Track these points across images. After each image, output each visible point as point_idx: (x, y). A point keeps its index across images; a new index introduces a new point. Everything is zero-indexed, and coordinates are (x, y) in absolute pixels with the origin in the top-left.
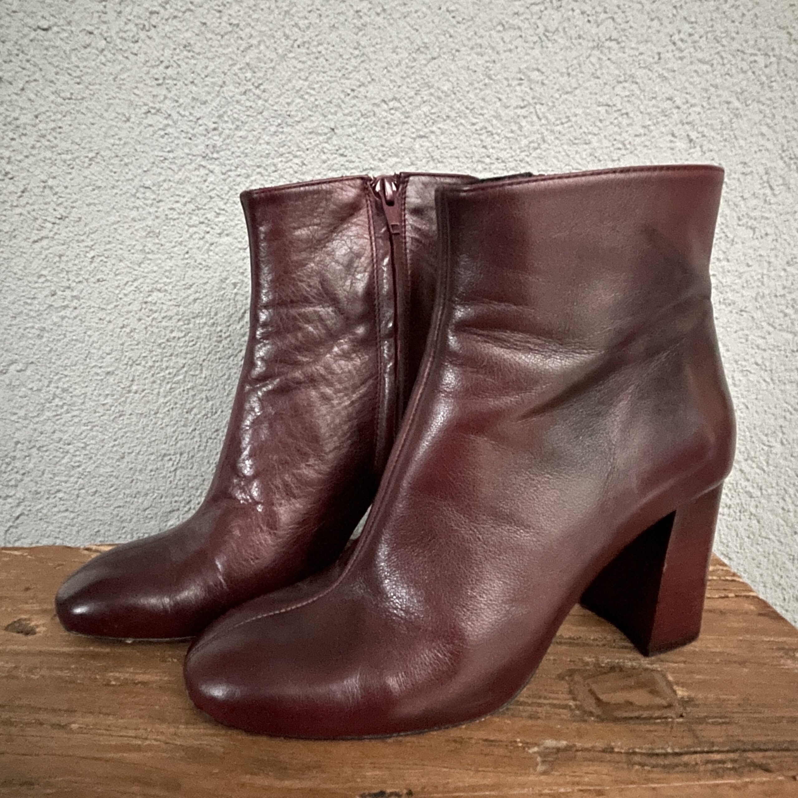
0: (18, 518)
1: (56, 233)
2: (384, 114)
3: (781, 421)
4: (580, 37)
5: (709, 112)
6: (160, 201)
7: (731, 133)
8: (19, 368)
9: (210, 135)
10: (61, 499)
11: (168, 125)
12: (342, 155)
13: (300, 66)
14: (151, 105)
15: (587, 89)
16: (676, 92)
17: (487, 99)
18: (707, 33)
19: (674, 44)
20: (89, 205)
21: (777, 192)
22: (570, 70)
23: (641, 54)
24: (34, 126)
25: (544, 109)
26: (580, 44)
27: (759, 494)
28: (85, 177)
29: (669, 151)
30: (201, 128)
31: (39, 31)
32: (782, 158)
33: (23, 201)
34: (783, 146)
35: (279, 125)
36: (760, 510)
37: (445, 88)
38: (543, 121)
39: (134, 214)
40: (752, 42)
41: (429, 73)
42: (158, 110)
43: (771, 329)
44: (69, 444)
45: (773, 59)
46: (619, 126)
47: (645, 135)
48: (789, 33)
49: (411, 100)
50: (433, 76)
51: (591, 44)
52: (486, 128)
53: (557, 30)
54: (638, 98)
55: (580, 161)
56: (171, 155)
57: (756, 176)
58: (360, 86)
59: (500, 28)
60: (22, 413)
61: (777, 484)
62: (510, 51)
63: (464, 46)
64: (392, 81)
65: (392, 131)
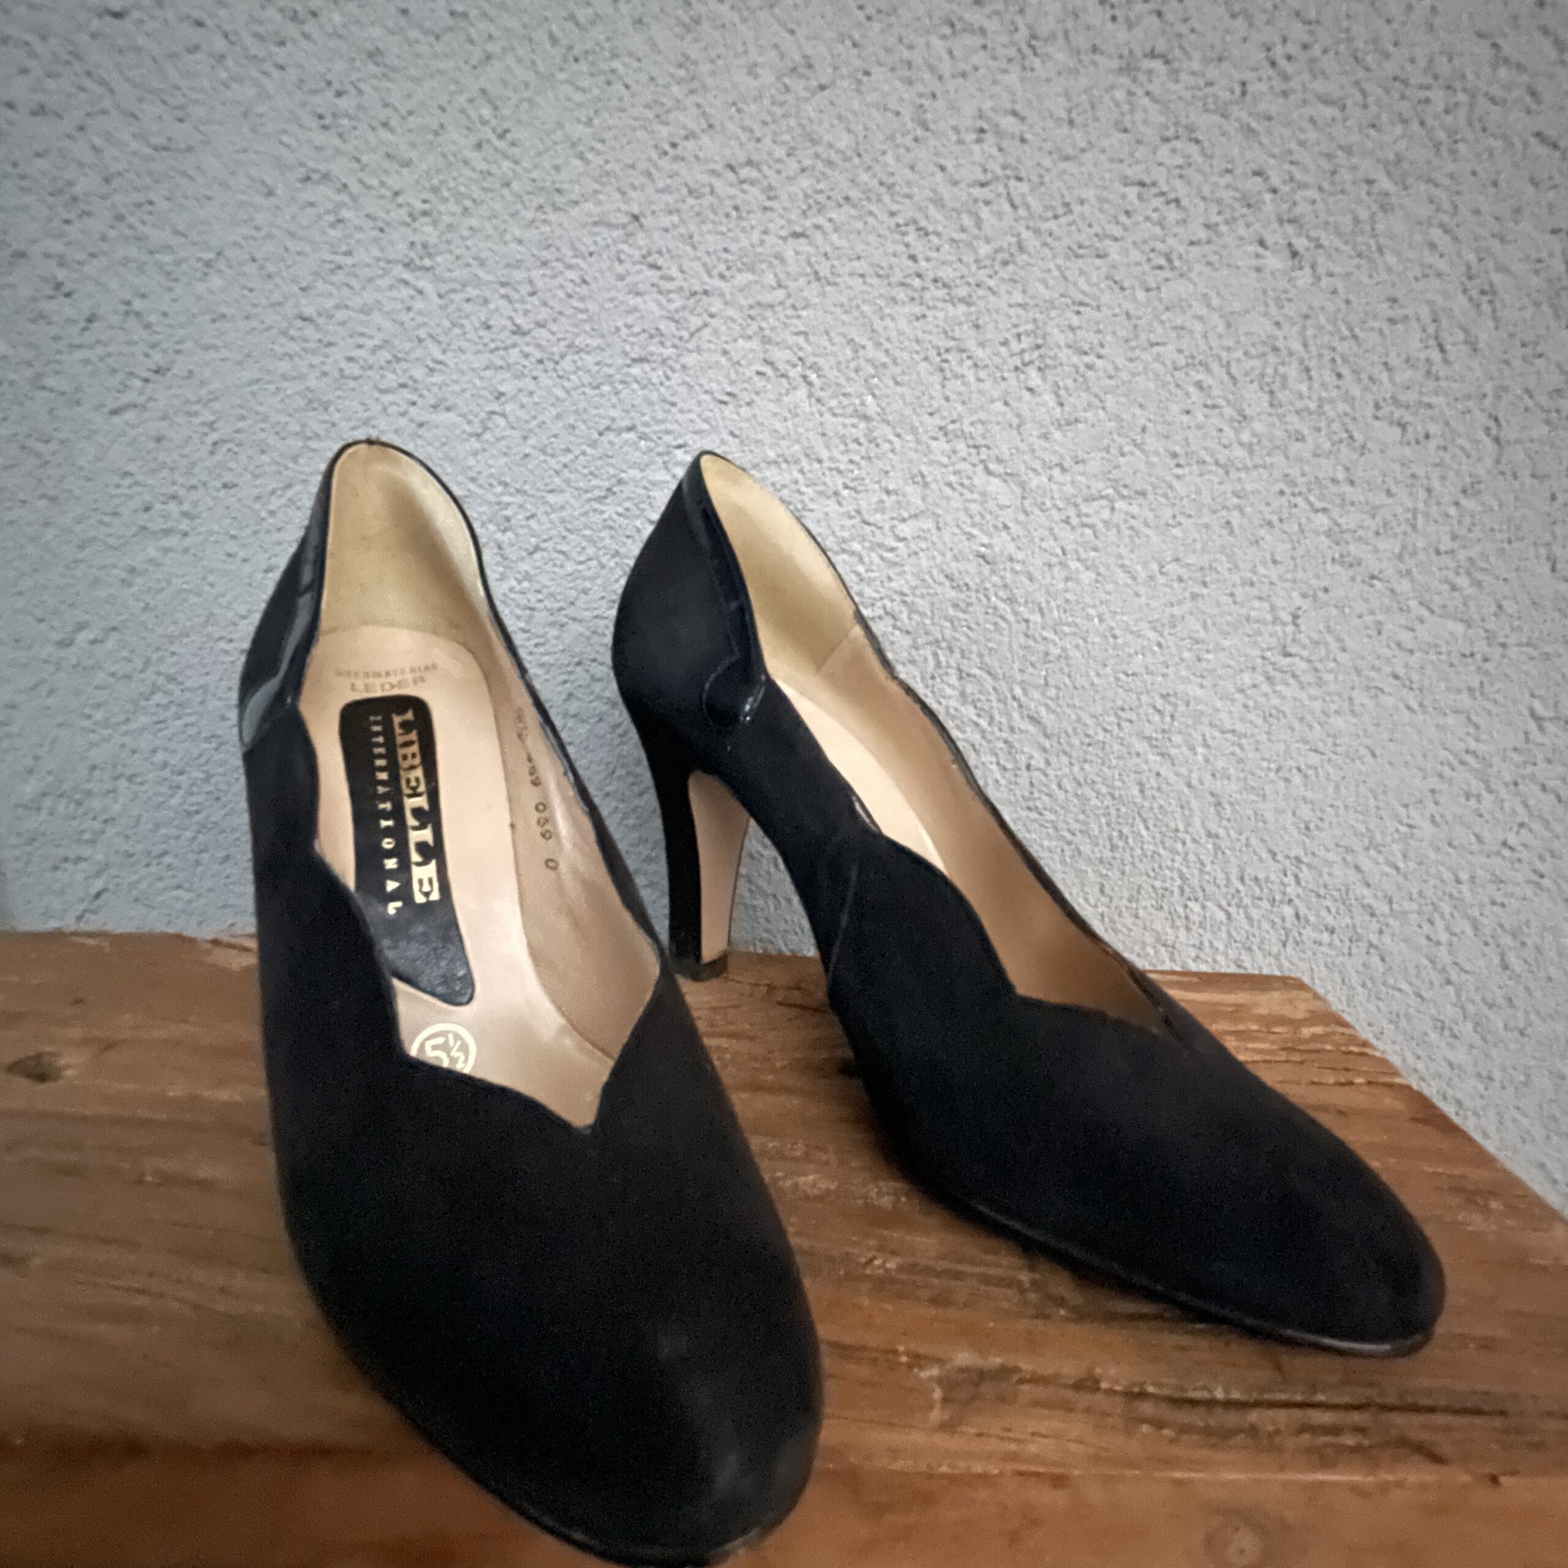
0: (98, 896)
1: (150, 399)
2: (732, 191)
3: (1433, 782)
4: (1095, 49)
5: (1331, 200)
6: (330, 344)
7: (1372, 242)
8: (92, 637)
9: (416, 225)
10: (169, 867)
11: (343, 205)
12: (655, 267)
13: (578, 97)
14: (312, 165)
15: (1104, 151)
16: (1272, 161)
17: (920, 166)
18: (1338, 42)
19: (1273, 64)
20: (207, 348)
21: (1452, 358)
22: (1074, 115)
23: (1210, 84)
24: (103, 197)
25: (1024, 187)
26: (1095, 64)
27: (1386, 909)
28: (199, 298)
29: (1253, 275)
30: (403, 212)
31: (108, 19)
32: (1465, 291)
33: (89, 337)
34: (1469, 267)
35: (540, 207)
36: (1387, 939)
37: (841, 145)
38: (1022, 212)
39: (284, 366)
40: (1422, 63)
41: (813, 115)
42: (326, 177)
43: (1425, 613)
44: (181, 773)
45: (1462, 97)
46: (1160, 224)
47: (1209, 242)
48: (1495, 46)
49: (778, 166)
50: (821, 122)
51: (1115, 64)
52: (915, 222)
53: (1053, 36)
54: (1199, 171)
55: (1085, 287)
56: (348, 261)
57: (1414, 324)
58: (686, 138)
59: (947, 30)
60: (99, 715)
61: (1420, 893)
62: (964, 75)
63: (880, 64)
64: (744, 128)
65: (744, 224)
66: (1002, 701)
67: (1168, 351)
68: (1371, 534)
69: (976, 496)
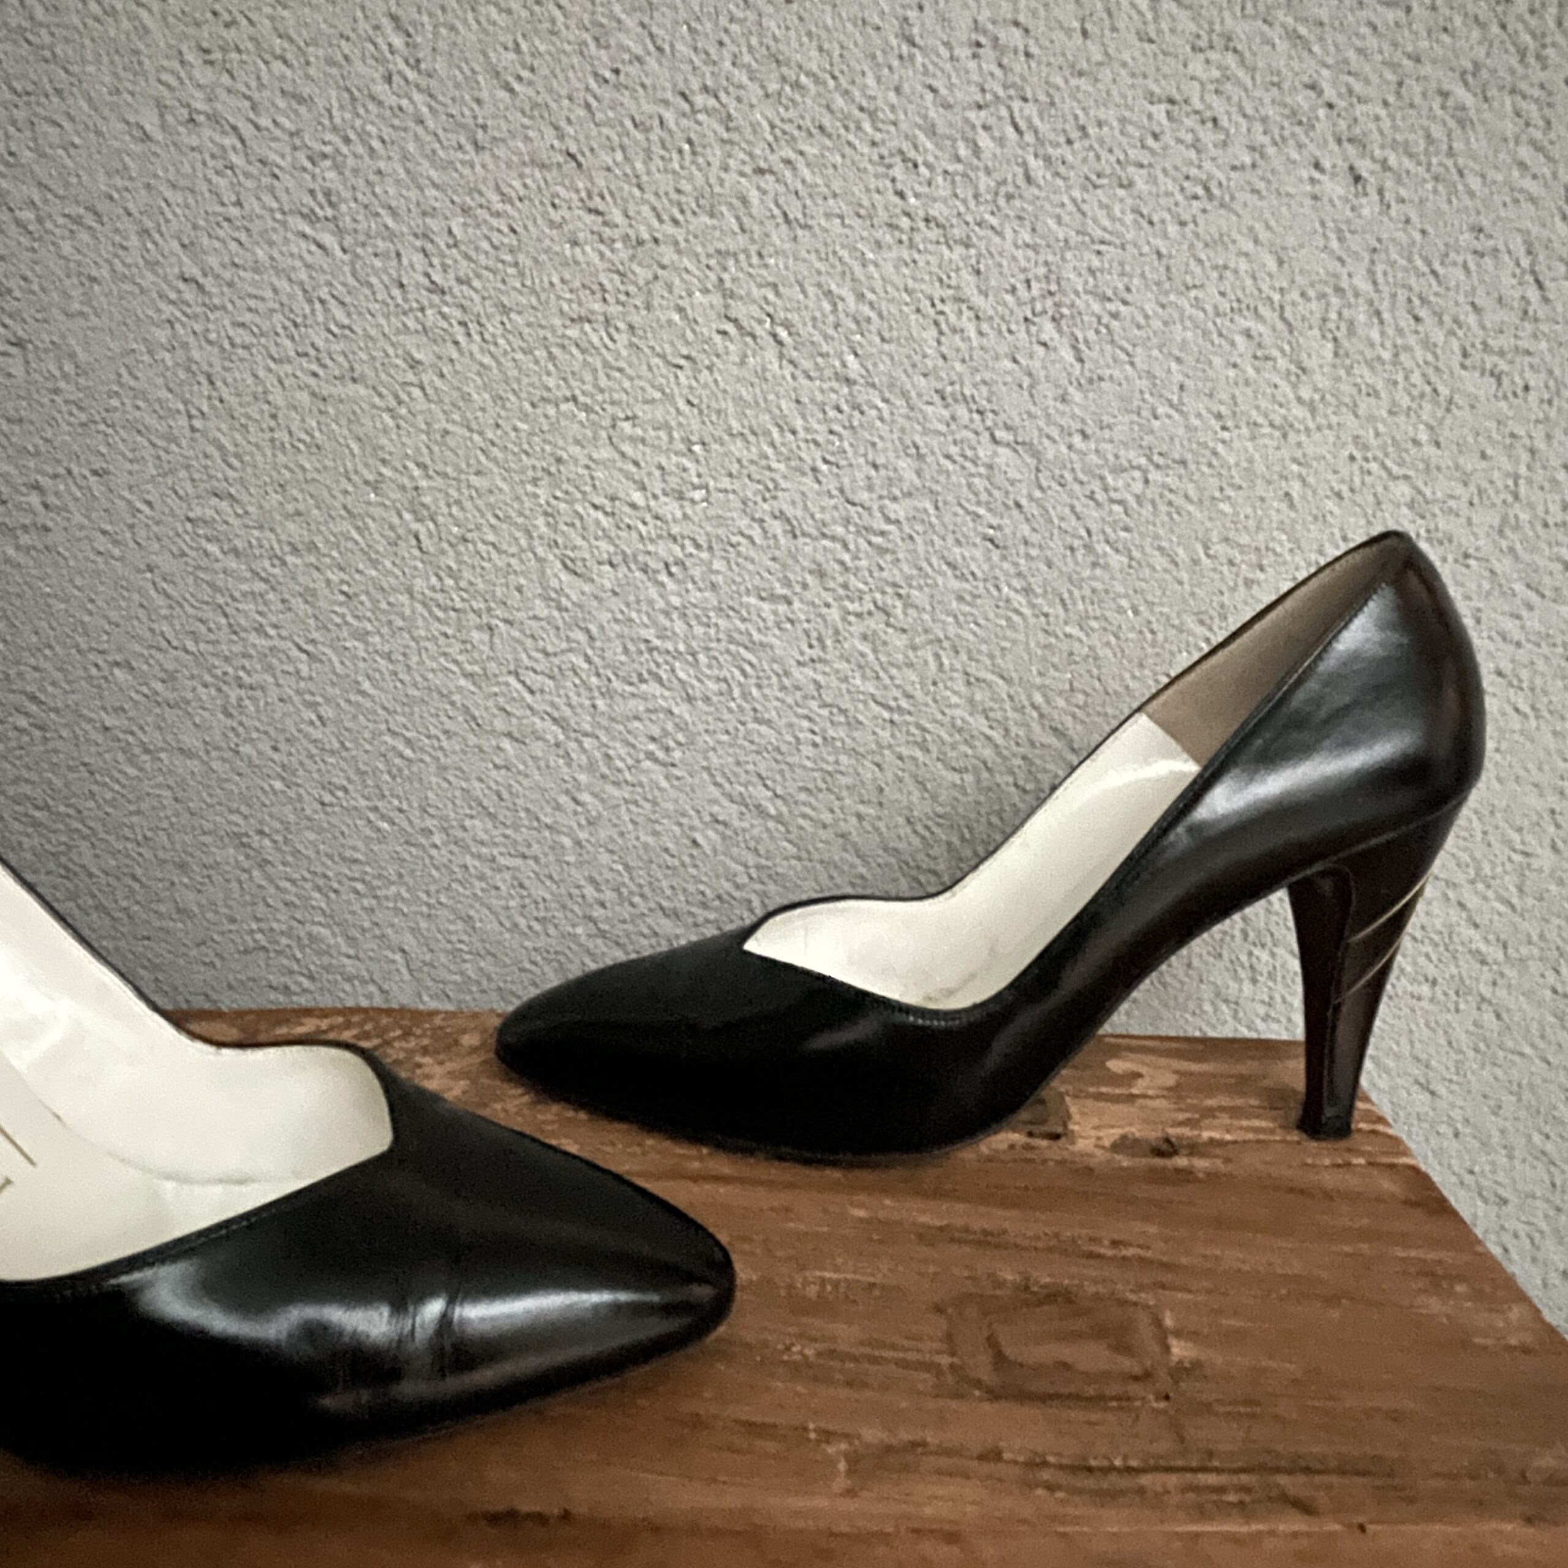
47: (1254, 166)
49: (739, 92)
50: (788, 41)
54: (1239, 84)
56: (238, 212)
57: (1506, 258)
58: (630, 62)
66: (1021, 710)
67: (1210, 296)
68: (1464, 505)
69: (982, 470)
